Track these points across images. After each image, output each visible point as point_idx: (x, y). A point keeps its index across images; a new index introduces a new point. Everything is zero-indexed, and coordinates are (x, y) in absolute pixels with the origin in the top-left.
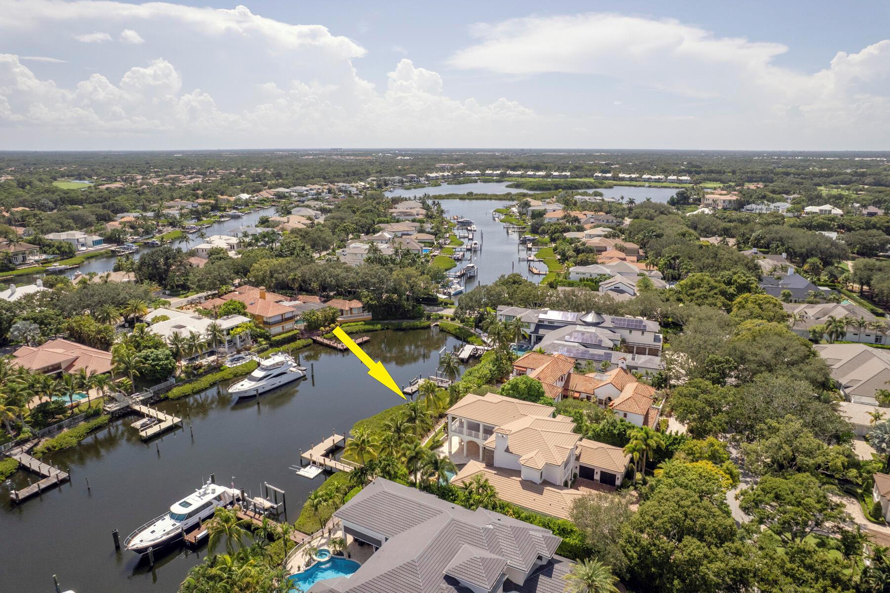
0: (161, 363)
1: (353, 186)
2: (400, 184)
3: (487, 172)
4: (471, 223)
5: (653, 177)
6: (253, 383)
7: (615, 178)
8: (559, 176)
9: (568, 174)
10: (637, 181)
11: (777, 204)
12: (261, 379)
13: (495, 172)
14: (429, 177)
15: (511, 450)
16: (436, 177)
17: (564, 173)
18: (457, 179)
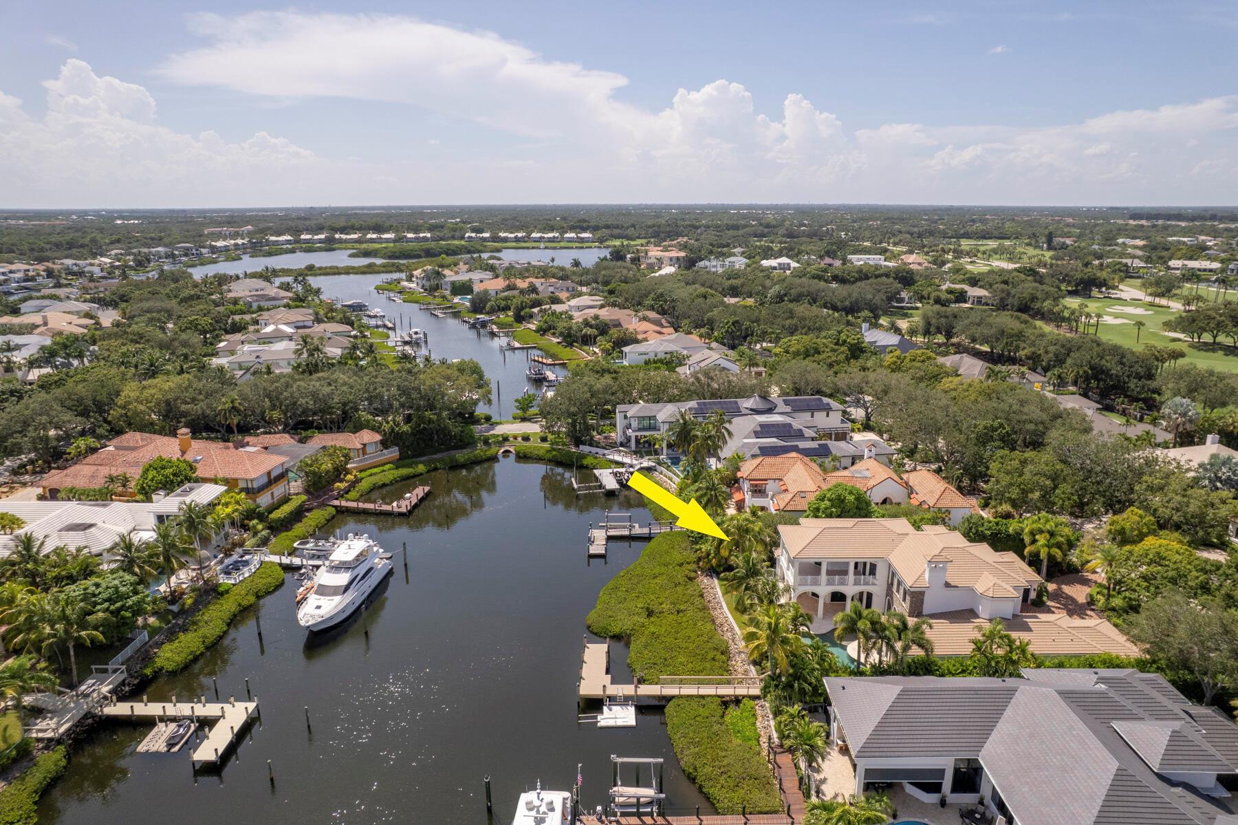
0: (130, 602)
1: (91, 265)
2: (171, 260)
3: (303, 237)
4: (365, 306)
5: (546, 236)
6: (337, 599)
7: (495, 239)
8: (416, 238)
9: (429, 235)
10: (525, 242)
11: (732, 259)
12: (347, 588)
13: (316, 237)
14: (215, 247)
15: (953, 584)
16: (226, 246)
17: (421, 235)
18: (257, 248)
